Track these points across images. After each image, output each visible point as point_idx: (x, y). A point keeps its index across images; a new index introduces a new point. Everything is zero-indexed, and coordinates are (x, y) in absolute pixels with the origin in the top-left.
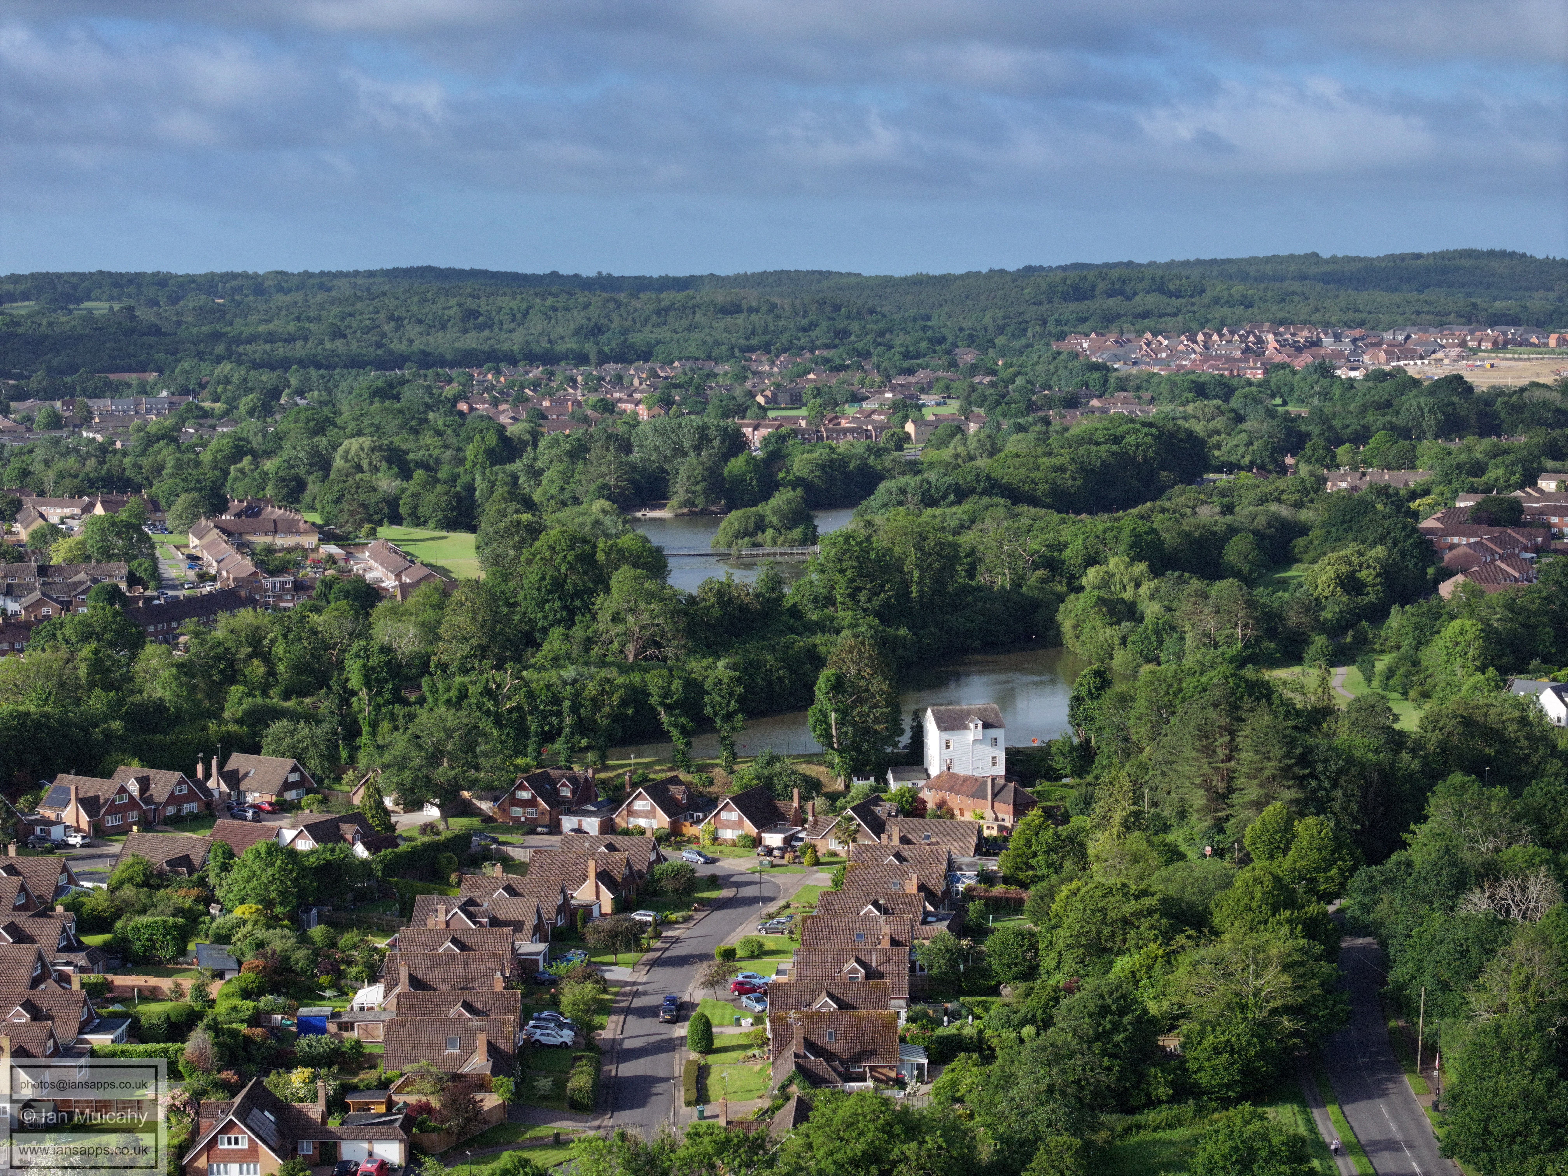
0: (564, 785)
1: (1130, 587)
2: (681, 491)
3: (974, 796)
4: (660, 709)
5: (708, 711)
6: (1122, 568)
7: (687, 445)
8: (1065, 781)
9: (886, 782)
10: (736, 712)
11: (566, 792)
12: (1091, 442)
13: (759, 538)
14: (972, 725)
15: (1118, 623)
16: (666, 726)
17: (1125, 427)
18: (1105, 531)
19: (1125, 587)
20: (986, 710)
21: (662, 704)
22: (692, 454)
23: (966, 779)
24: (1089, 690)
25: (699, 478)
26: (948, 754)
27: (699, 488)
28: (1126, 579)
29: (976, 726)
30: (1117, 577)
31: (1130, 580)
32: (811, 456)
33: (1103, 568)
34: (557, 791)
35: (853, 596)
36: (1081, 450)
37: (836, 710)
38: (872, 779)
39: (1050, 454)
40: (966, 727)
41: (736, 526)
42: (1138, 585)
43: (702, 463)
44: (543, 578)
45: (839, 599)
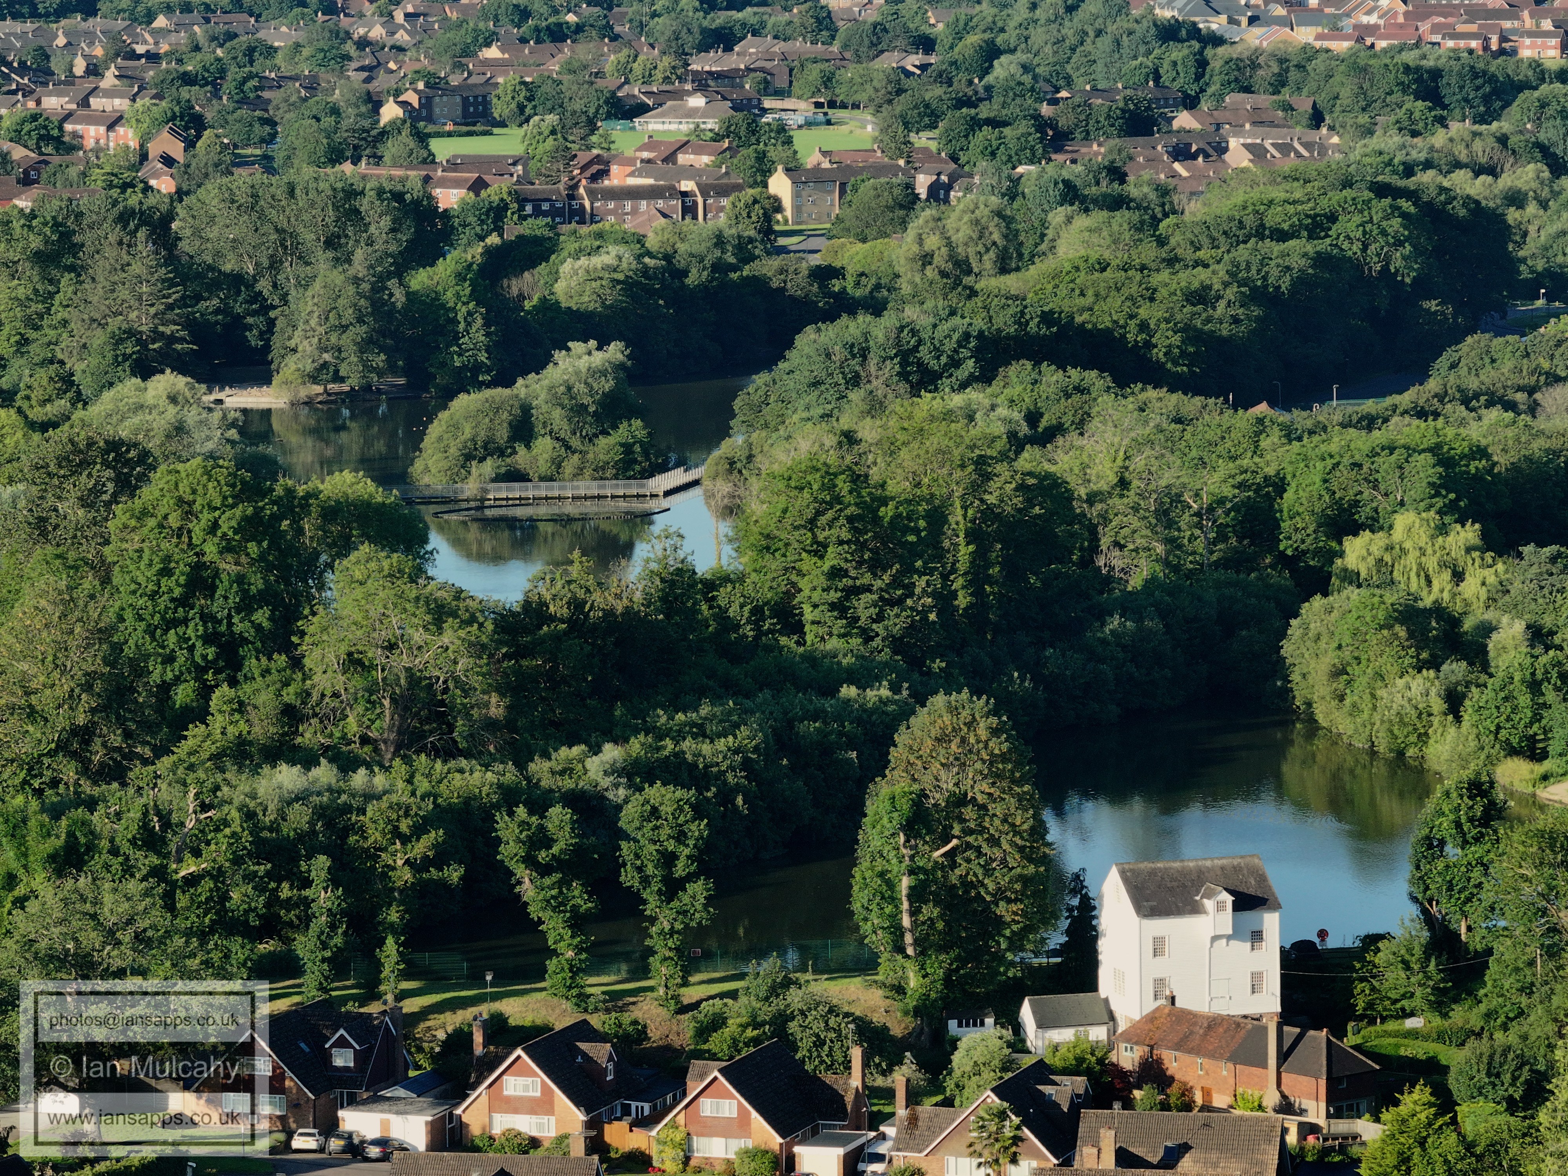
0: (342, 1043)
1: (1442, 581)
2: (307, 347)
3: (1236, 1058)
4: (522, 872)
5: (629, 878)
6: (1423, 539)
7: (308, 236)
8: (1411, 1023)
9: (1018, 1028)
10: (691, 878)
11: (342, 1059)
12: (1261, 232)
13: (522, 457)
14: (1209, 904)
15: (1434, 664)
16: (534, 911)
17: (1336, 197)
18: (1373, 454)
19: (1429, 582)
20: (1237, 869)
21: (530, 861)
22: (322, 259)
23: (1214, 1023)
24: (1458, 825)
25: (349, 315)
26: (1159, 968)
27: (347, 340)
28: (1431, 563)
29: (1220, 907)
30: (1411, 560)
31: (1443, 565)
32: (598, 261)
33: (1379, 540)
34: (327, 1057)
35: (840, 608)
36: (1242, 253)
37: (912, 872)
38: (989, 1021)
39: (1172, 261)
40: (1196, 909)
41: (468, 432)
42: (1458, 576)
43: (356, 281)
44: (165, 572)
45: (809, 614)
